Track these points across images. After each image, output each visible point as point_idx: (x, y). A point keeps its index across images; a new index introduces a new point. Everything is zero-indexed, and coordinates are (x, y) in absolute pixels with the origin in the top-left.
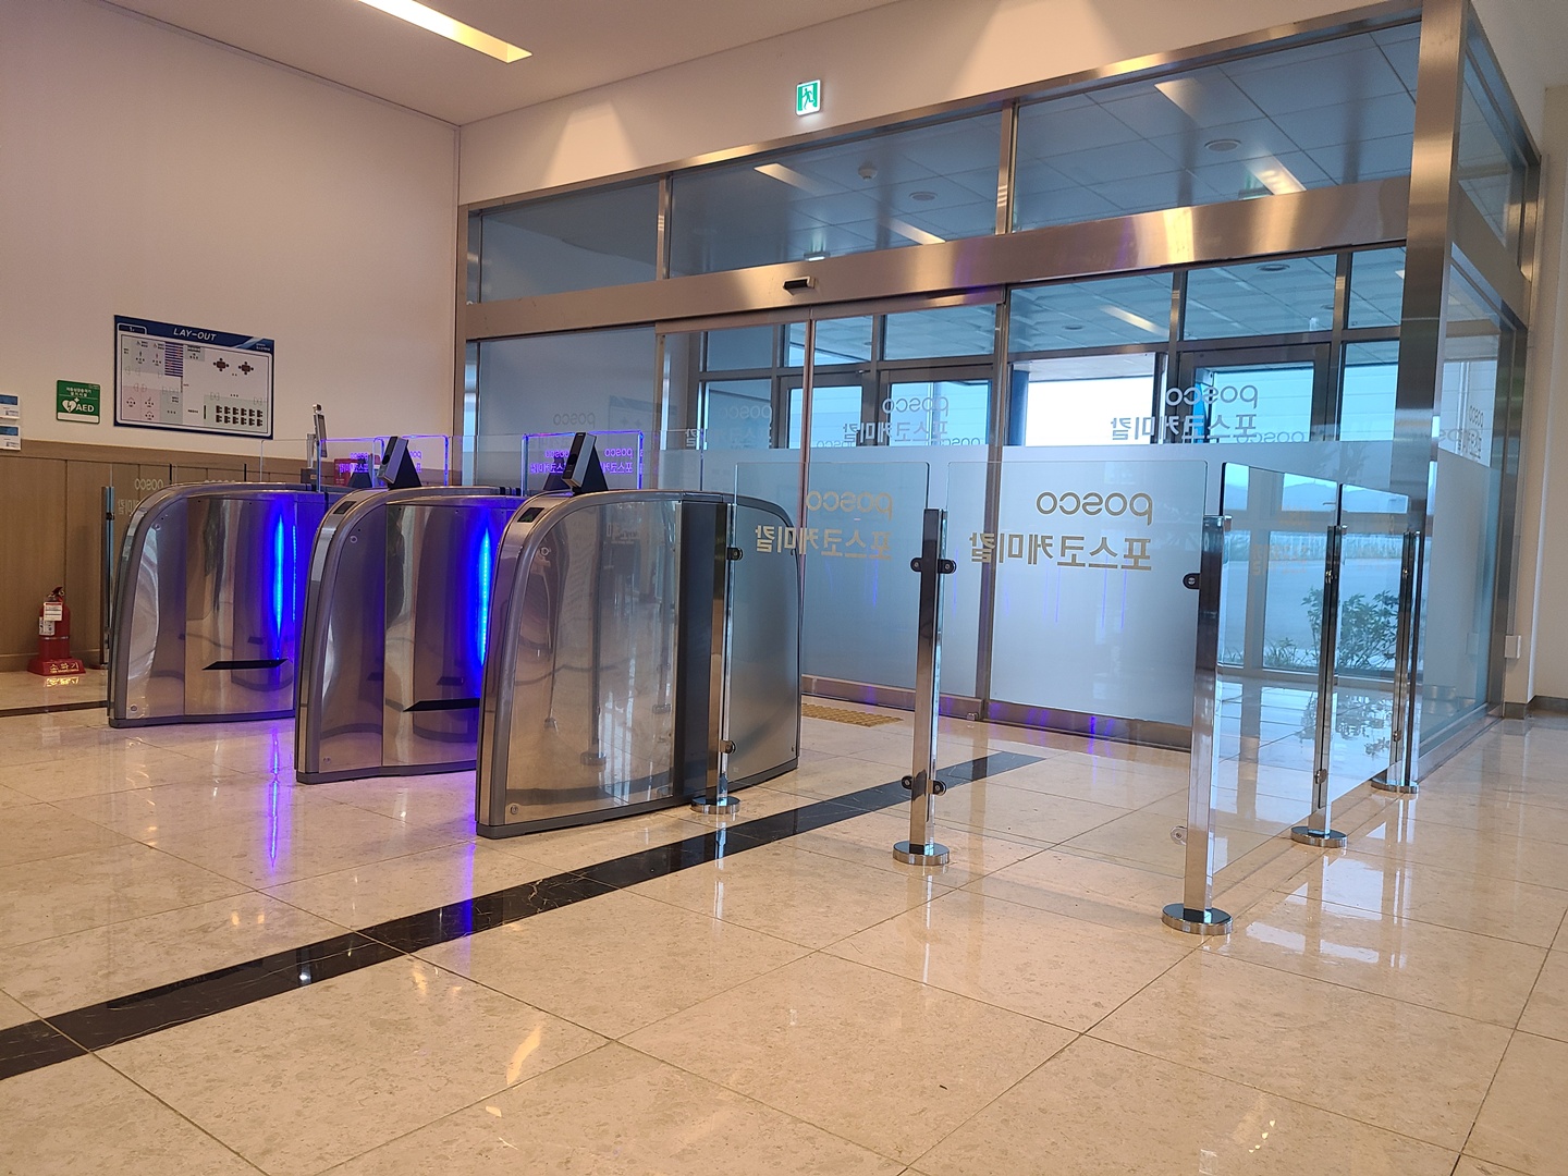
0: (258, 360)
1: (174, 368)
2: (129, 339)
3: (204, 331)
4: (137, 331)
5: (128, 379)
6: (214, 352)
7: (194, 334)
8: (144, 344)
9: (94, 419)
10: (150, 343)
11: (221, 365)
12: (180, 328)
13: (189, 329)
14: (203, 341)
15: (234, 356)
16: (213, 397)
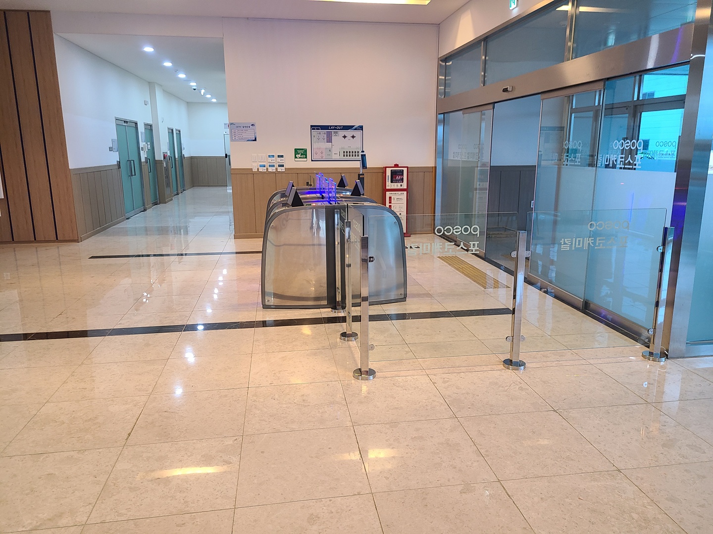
0: (357, 133)
1: (329, 140)
2: (315, 132)
3: (339, 126)
4: (317, 129)
5: (315, 146)
6: (342, 133)
7: (335, 128)
8: (320, 133)
9: (306, 159)
10: (322, 133)
11: (345, 137)
12: (331, 126)
13: (334, 126)
14: (339, 129)
15: (349, 133)
16: (342, 148)
